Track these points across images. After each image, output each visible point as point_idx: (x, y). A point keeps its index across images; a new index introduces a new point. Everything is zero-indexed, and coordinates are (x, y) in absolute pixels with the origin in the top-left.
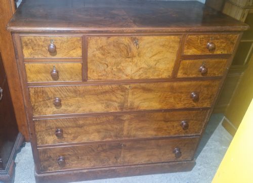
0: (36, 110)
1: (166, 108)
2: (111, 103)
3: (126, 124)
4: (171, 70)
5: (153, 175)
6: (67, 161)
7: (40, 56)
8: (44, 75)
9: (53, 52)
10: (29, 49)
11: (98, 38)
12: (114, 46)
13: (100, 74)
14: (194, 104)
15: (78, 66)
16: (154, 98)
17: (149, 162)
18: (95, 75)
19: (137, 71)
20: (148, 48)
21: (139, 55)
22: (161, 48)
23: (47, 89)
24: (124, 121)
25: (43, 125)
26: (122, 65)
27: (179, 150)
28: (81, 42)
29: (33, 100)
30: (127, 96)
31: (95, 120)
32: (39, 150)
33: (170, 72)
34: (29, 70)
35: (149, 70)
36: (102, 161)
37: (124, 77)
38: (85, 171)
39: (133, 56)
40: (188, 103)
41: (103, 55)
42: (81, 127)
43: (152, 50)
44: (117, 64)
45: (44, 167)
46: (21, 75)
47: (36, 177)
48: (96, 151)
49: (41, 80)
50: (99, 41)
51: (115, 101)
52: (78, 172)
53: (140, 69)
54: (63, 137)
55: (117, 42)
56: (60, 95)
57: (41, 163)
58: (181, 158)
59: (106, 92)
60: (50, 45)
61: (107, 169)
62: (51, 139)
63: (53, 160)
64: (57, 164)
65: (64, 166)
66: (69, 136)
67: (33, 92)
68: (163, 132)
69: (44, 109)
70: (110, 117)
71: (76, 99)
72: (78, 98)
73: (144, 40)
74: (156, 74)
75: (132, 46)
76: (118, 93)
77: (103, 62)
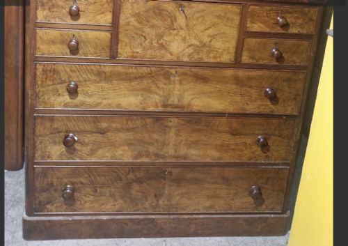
0: (40, 100)
1: (231, 109)
2: (149, 95)
4: (233, 51)
6: (77, 194)
7: (58, 21)
8: (59, 46)
9: (75, 15)
10: (44, 9)
12: (154, 12)
13: (134, 50)
14: (273, 107)
15: (106, 36)
16: (211, 92)
18: (129, 50)
20: (198, 18)
21: (187, 26)
22: (216, 20)
23: (60, 68)
25: (48, 124)
26: (165, 38)
27: (259, 189)
28: (111, 5)
29: (40, 82)
30: (173, 86)
31: (125, 122)
32: (36, 170)
33: (230, 53)
34: (41, 38)
35: (202, 49)
36: (133, 201)
37: (168, 57)
38: (105, 218)
39: (180, 28)
40: (262, 105)
41: (140, 23)
42: (104, 133)
43: (204, 22)
44: (160, 36)
45: (40, 202)
47: (25, 221)
48: (124, 179)
49: (55, 53)
50: (135, 5)
52: (94, 218)
53: (190, 46)
54: (75, 149)
55: (158, 7)
56: (78, 77)
57: (36, 195)
59: (142, 77)
60: (72, 7)
62: (56, 151)
63: (56, 190)
64: (62, 199)
65: (72, 205)
66: (84, 148)
67: (41, 70)
68: (229, 154)
69: (53, 98)
70: (148, 120)
71: (100, 84)
72: (103, 84)
73: (193, 7)
74: (212, 55)
75: (178, 14)
76: (160, 81)
77: (140, 33)
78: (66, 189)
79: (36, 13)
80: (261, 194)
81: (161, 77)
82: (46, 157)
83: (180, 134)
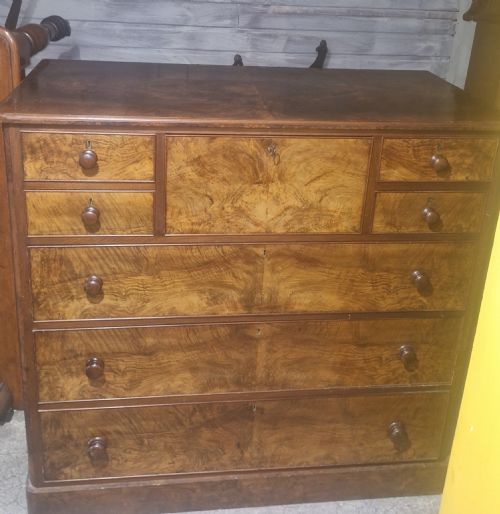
0: (42, 306)
1: (356, 307)
2: (222, 290)
3: (262, 348)
5: (341, 503)
6: (111, 450)
7: (61, 177)
8: (67, 219)
9: (90, 167)
10: (36, 159)
11: (189, 139)
12: (225, 156)
13: (194, 220)
14: (424, 300)
15: (145, 198)
16: (324, 281)
17: (328, 463)
18: (184, 220)
19: (279, 215)
20: (299, 163)
21: (281, 177)
22: (329, 164)
23: (71, 254)
24: (257, 340)
25: (57, 345)
26: (245, 198)
27: (403, 427)
28: (151, 147)
29: (37, 279)
30: (259, 275)
31: (184, 335)
32: (43, 417)
33: (354, 218)
34: (34, 206)
35: (306, 213)
36: (203, 455)
37: (252, 229)
38: (159, 483)
39: (269, 181)
40: (407, 298)
41: (201, 175)
42: (151, 354)
43: (309, 168)
44: (234, 197)
45: (52, 465)
46: (14, 219)
47: (30, 496)
48: (186, 423)
49: (60, 231)
50: (192, 145)
51: (232, 287)
52: (142, 484)
53: (286, 209)
54: (104, 381)
55: (231, 148)
56: (101, 268)
57: (46, 453)
58: (410, 452)
59: (208, 264)
60: (84, 152)
61: (218, 478)
62: (73, 386)
63: (77, 446)
64: (87, 459)
65: (105, 466)
66: (118, 379)
67: (39, 259)
68: (355, 376)
69: (62, 304)
70: (223, 330)
71: (139, 278)
72: (144, 277)
73: (290, 145)
74: (323, 222)
75: (265, 158)
76: (238, 267)
77: (202, 191)
78: (93, 444)
79: (23, 166)
80: (406, 434)
81: (240, 261)
82: (58, 396)
83: (275, 349)
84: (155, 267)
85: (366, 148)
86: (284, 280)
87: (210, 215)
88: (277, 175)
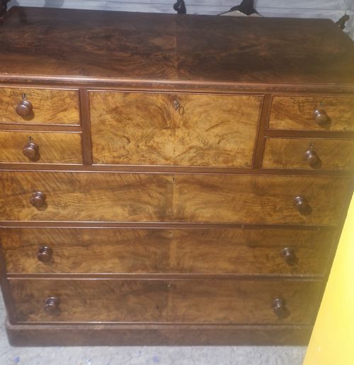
1: (248, 221)
2: (140, 205)
4: (250, 153)
7: (4, 120)
8: (13, 151)
12: (138, 107)
13: (115, 154)
15: (75, 136)
18: (107, 154)
19: (185, 153)
20: (201, 113)
21: (186, 124)
22: (226, 116)
23: (19, 176)
24: (170, 240)
25: (16, 237)
26: (156, 139)
30: (170, 195)
31: (112, 235)
33: (247, 156)
35: (207, 152)
37: (161, 162)
39: (175, 127)
41: (119, 121)
42: (87, 246)
43: (209, 118)
44: (147, 138)
49: (9, 158)
50: (110, 98)
53: (191, 148)
54: (53, 262)
55: (143, 101)
56: (44, 186)
59: (129, 186)
62: (31, 264)
66: (64, 261)
70: (142, 232)
71: (74, 194)
72: (78, 194)
74: (221, 159)
75: (171, 109)
76: (152, 189)
77: (120, 133)
81: (154, 185)
82: (20, 270)
83: (184, 246)
84: (86, 188)
85: (258, 103)
86: (189, 199)
87: (128, 151)
88: (182, 122)
